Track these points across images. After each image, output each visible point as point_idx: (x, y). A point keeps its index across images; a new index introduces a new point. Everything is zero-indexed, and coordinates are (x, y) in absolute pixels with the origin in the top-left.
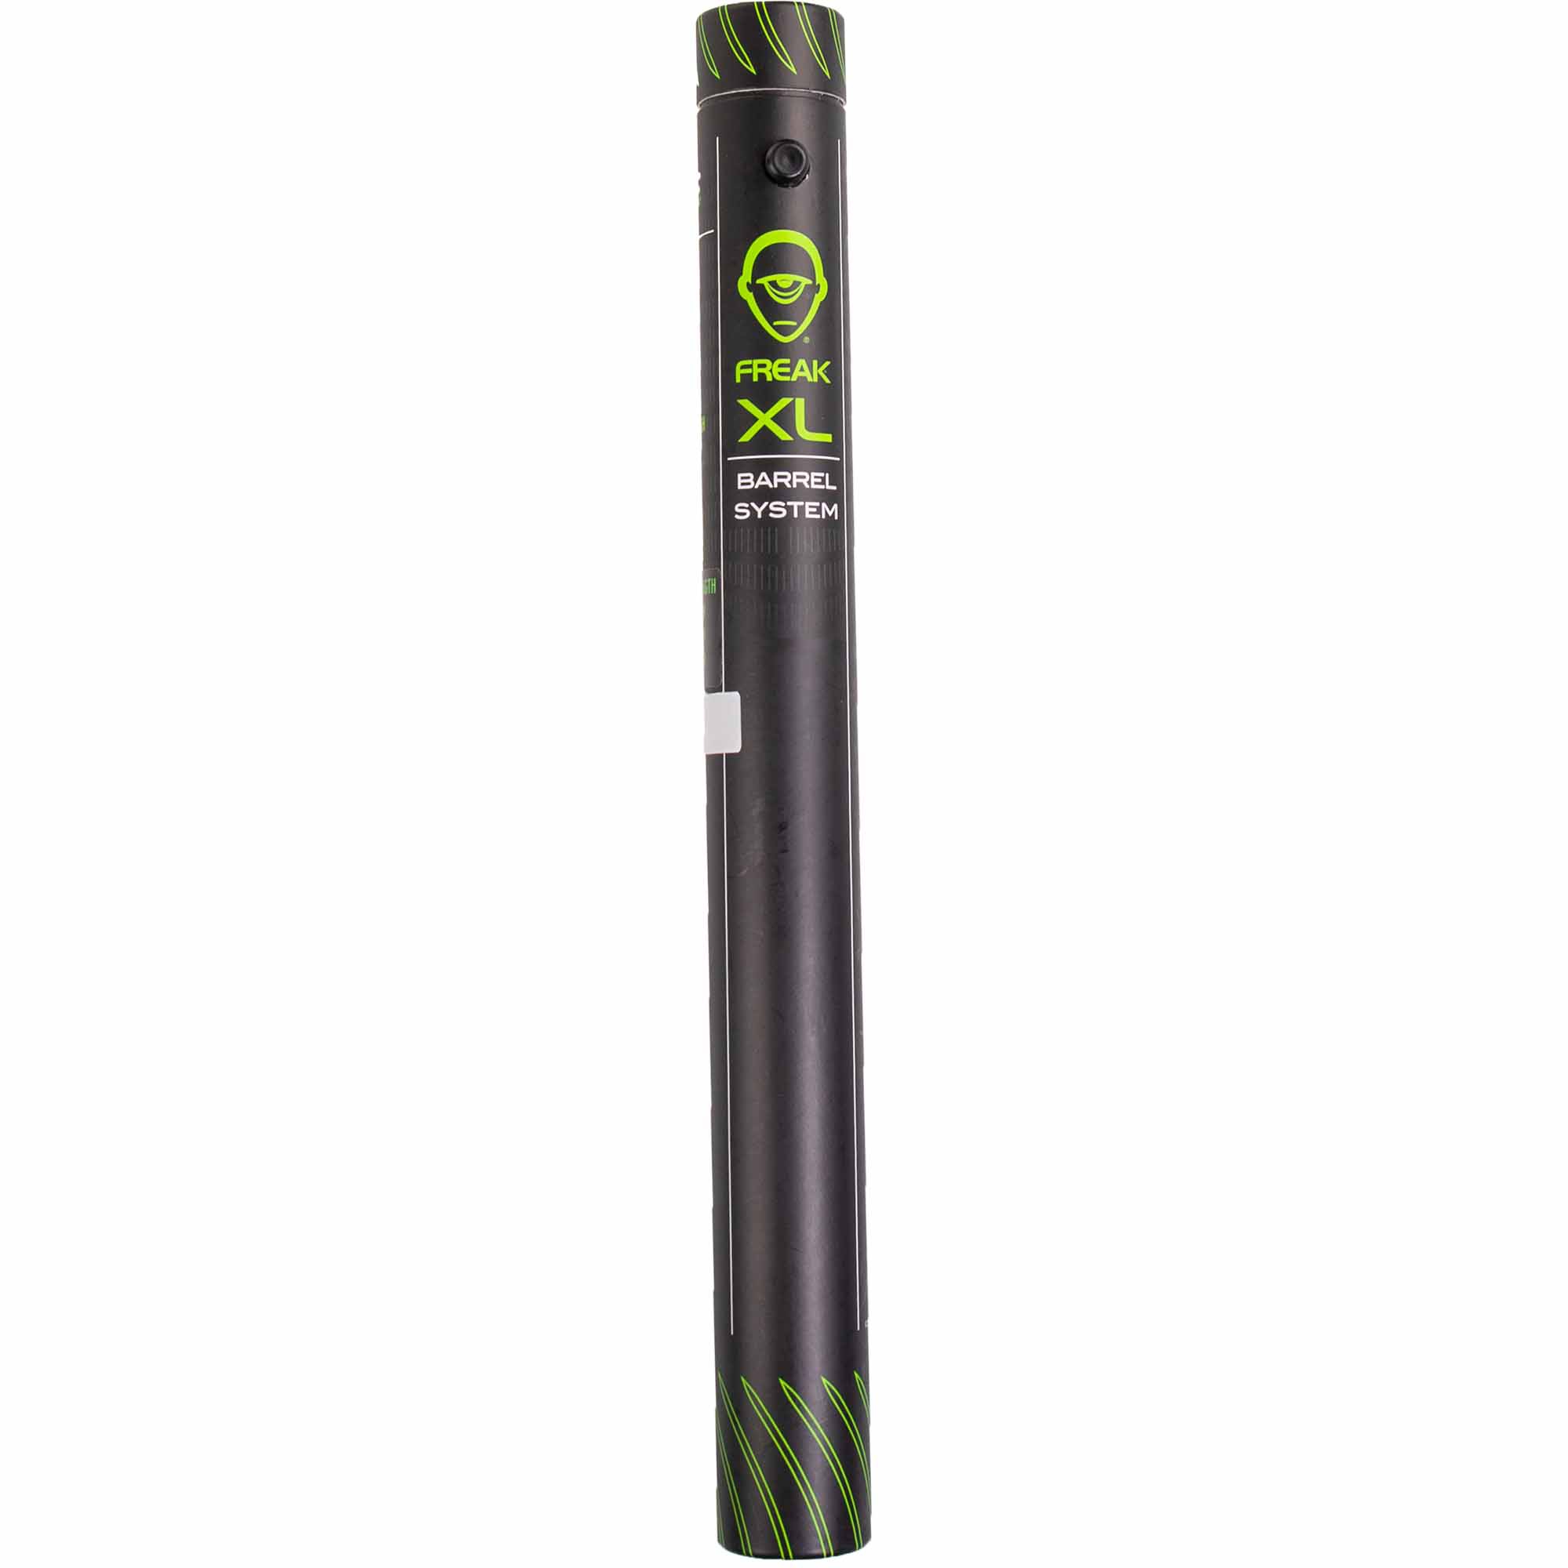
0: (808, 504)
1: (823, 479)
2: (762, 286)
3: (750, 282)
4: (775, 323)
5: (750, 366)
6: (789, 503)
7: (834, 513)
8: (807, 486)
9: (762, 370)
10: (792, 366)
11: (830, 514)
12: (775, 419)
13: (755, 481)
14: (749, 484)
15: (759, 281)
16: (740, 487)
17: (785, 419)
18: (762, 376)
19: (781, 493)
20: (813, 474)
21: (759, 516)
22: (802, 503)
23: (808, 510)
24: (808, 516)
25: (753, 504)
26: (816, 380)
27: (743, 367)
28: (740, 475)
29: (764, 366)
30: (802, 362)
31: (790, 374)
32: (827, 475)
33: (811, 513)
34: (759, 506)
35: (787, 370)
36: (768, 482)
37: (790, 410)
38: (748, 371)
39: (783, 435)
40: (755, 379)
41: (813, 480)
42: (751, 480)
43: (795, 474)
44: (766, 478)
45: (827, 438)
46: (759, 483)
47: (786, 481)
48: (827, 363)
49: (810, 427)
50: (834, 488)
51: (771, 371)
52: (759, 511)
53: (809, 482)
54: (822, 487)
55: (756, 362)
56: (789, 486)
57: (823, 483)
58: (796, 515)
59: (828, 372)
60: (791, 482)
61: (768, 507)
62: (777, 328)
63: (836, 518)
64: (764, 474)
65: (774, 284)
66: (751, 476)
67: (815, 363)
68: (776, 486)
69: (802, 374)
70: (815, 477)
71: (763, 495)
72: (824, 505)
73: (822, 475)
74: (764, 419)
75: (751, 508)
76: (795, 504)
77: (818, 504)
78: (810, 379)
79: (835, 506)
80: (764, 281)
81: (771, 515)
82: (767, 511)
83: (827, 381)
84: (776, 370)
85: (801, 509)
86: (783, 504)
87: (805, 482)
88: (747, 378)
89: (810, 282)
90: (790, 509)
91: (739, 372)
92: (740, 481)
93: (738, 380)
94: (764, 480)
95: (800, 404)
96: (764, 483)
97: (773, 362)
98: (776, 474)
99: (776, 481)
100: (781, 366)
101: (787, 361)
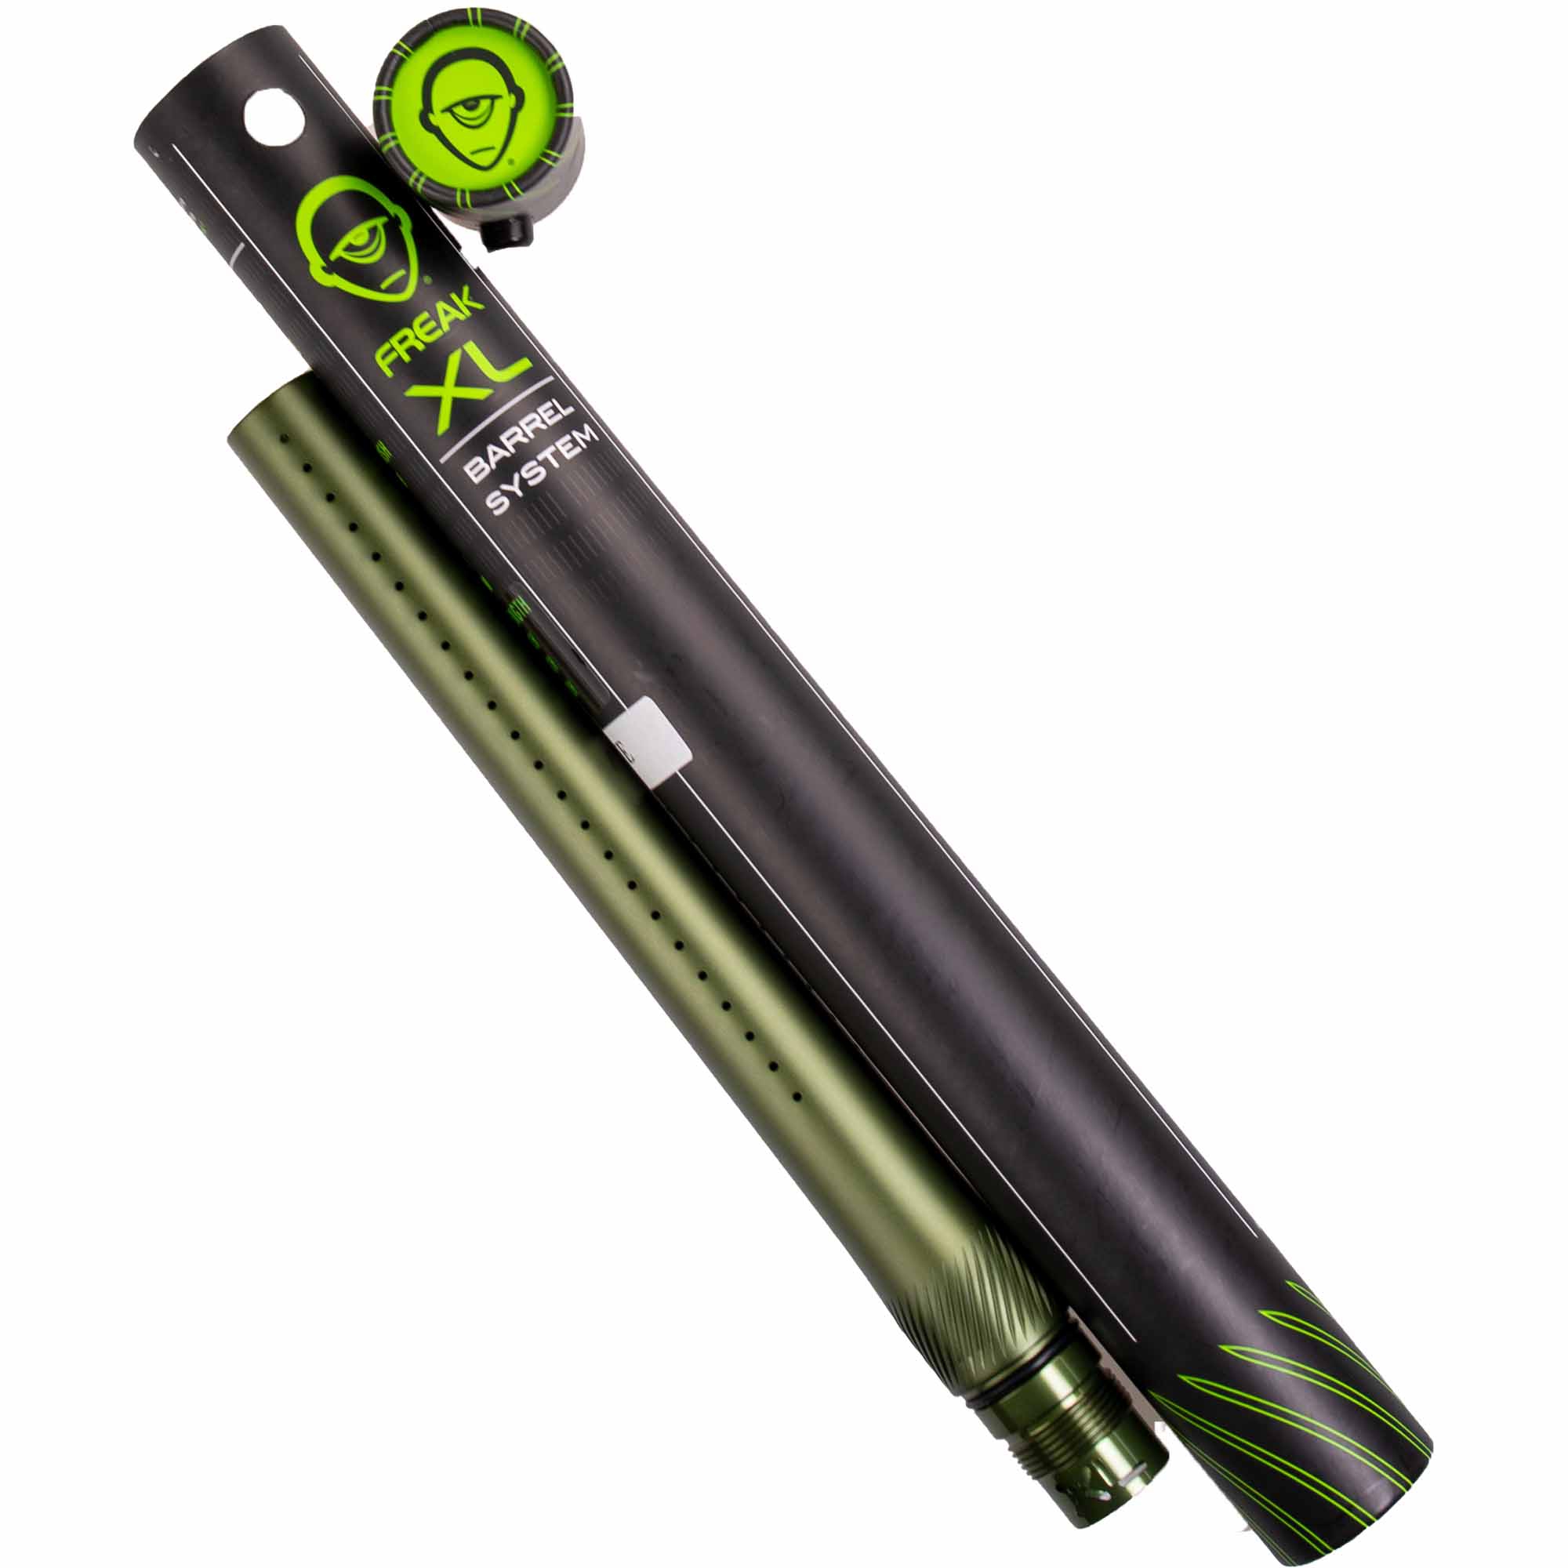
0: (559, 444)
1: (554, 408)
2: (340, 259)
3: (324, 264)
4: (384, 286)
5: (392, 349)
6: (540, 457)
7: (591, 435)
8: (544, 427)
9: (407, 345)
10: (434, 316)
11: (588, 438)
12: (460, 382)
13: (487, 460)
14: (483, 470)
15: (333, 257)
16: (476, 480)
17: (468, 376)
18: (411, 351)
19: (523, 454)
20: (540, 410)
21: (520, 493)
22: (552, 449)
23: (563, 450)
24: (568, 456)
25: (505, 487)
26: (468, 313)
27: (384, 357)
28: (467, 469)
29: (405, 338)
30: (441, 306)
31: (439, 326)
32: (554, 401)
33: (568, 451)
34: (511, 483)
35: (432, 324)
36: (502, 453)
37: (466, 362)
38: (393, 356)
39: (479, 394)
40: (406, 358)
41: (545, 417)
42: (483, 464)
43: (522, 423)
44: (496, 449)
45: (524, 364)
46: (493, 460)
47: (520, 438)
48: (466, 289)
49: (500, 365)
50: (571, 410)
51: (417, 338)
52: (515, 488)
53: (543, 422)
54: (559, 417)
55: (394, 341)
56: (525, 440)
57: (557, 411)
58: (556, 465)
59: (473, 296)
60: (525, 435)
61: (521, 478)
62: (388, 291)
63: (596, 438)
64: (491, 448)
65: (350, 248)
66: (479, 459)
67: (454, 296)
68: (513, 450)
69: (450, 318)
70: (545, 412)
71: (506, 470)
72: (576, 434)
73: (549, 404)
74: (448, 392)
75: (505, 493)
76: (547, 454)
77: (568, 437)
78: (462, 317)
79: (587, 427)
80: (338, 252)
81: (531, 483)
82: (523, 482)
83: (479, 306)
84: (421, 333)
85: (557, 455)
86: (534, 463)
87: (538, 424)
88: (398, 364)
89: (384, 219)
90: (545, 463)
91: (384, 365)
92: (471, 475)
93: (389, 373)
94: (495, 453)
95: (472, 349)
96: (498, 457)
97: (411, 327)
98: (503, 438)
99: (509, 445)
100: (422, 325)
101: (425, 315)
